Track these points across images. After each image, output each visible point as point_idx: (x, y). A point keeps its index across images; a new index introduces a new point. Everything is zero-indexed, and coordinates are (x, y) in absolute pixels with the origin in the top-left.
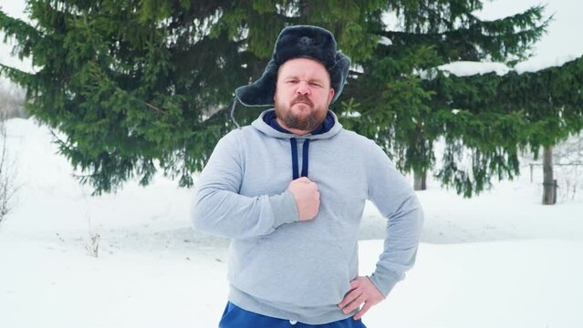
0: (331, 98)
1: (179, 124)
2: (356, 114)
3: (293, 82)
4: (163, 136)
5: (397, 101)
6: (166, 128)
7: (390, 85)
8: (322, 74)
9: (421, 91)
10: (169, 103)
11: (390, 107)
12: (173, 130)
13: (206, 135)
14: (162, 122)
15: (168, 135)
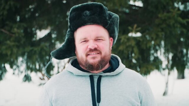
0: (112, 43)
1: (22, 42)
2: (139, 35)
3: (85, 41)
4: (12, 50)
5: (164, 26)
6: (14, 46)
7: (160, 15)
8: (102, 32)
9: (180, 19)
10: (16, 30)
11: (160, 30)
12: (18, 47)
13: (39, 49)
14: (11, 41)
15: (15, 50)
